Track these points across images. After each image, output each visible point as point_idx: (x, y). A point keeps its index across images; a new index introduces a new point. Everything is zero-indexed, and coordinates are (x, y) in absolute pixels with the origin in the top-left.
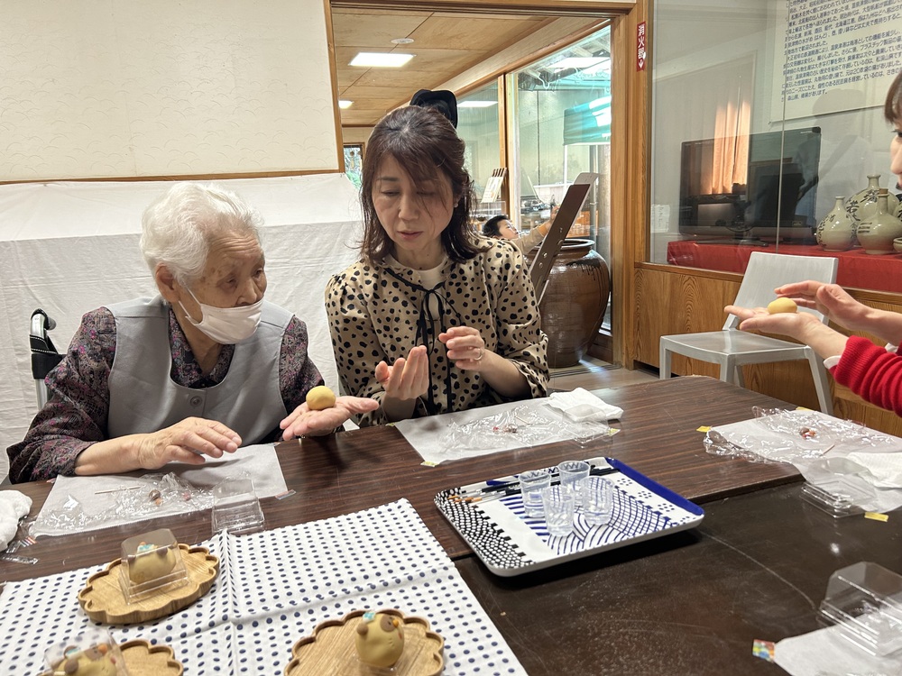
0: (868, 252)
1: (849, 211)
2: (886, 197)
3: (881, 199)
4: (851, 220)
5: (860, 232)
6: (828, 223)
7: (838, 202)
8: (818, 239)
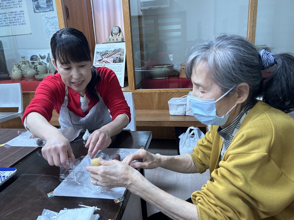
0: (28, 80)
1: (18, 68)
2: (29, 63)
3: (28, 64)
4: (20, 71)
5: (24, 74)
6: (13, 72)
7: (14, 65)
8: (11, 77)
